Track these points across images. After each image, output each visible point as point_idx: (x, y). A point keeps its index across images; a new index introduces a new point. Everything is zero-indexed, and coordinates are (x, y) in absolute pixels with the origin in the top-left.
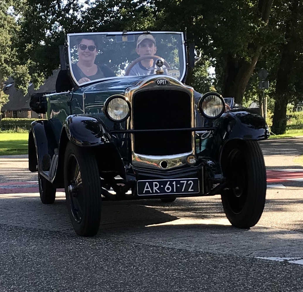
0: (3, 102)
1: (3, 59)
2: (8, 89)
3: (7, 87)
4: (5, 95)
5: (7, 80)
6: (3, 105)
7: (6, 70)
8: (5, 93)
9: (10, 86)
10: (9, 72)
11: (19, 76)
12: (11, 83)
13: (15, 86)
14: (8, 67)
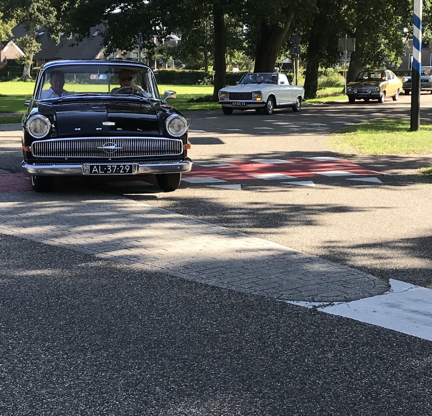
0: (34, 51)
1: (36, 7)
2: (40, 38)
3: (39, 35)
4: (37, 44)
5: (39, 28)
6: (35, 53)
7: (39, 19)
8: (37, 42)
9: (43, 35)
10: (42, 21)
11: (51, 25)
12: (43, 31)
13: (47, 36)
14: (40, 16)
